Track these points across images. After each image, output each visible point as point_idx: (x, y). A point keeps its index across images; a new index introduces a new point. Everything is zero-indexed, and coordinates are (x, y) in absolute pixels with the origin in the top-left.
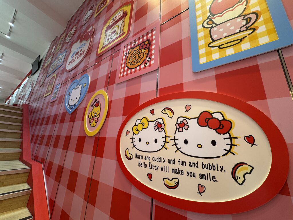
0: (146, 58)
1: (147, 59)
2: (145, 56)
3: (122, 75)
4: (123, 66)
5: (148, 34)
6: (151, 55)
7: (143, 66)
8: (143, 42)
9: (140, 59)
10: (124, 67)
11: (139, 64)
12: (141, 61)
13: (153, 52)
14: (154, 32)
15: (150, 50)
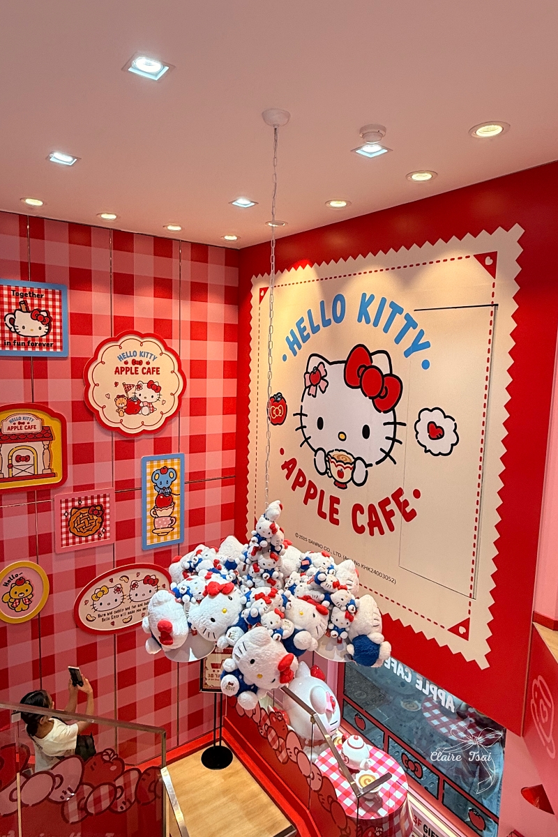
0: (100, 527)
1: (101, 529)
2: (98, 525)
3: (64, 542)
4: (64, 530)
5: (99, 497)
6: (105, 526)
7: (96, 536)
8: (93, 505)
9: (92, 527)
10: (67, 533)
11: (91, 532)
12: (94, 530)
13: (108, 523)
14: (108, 499)
15: (104, 520)
